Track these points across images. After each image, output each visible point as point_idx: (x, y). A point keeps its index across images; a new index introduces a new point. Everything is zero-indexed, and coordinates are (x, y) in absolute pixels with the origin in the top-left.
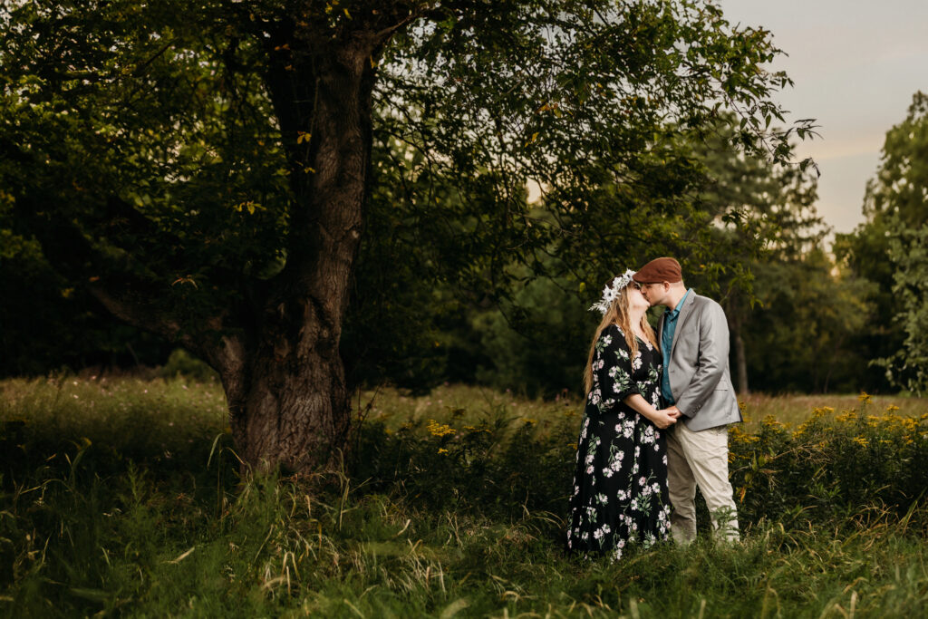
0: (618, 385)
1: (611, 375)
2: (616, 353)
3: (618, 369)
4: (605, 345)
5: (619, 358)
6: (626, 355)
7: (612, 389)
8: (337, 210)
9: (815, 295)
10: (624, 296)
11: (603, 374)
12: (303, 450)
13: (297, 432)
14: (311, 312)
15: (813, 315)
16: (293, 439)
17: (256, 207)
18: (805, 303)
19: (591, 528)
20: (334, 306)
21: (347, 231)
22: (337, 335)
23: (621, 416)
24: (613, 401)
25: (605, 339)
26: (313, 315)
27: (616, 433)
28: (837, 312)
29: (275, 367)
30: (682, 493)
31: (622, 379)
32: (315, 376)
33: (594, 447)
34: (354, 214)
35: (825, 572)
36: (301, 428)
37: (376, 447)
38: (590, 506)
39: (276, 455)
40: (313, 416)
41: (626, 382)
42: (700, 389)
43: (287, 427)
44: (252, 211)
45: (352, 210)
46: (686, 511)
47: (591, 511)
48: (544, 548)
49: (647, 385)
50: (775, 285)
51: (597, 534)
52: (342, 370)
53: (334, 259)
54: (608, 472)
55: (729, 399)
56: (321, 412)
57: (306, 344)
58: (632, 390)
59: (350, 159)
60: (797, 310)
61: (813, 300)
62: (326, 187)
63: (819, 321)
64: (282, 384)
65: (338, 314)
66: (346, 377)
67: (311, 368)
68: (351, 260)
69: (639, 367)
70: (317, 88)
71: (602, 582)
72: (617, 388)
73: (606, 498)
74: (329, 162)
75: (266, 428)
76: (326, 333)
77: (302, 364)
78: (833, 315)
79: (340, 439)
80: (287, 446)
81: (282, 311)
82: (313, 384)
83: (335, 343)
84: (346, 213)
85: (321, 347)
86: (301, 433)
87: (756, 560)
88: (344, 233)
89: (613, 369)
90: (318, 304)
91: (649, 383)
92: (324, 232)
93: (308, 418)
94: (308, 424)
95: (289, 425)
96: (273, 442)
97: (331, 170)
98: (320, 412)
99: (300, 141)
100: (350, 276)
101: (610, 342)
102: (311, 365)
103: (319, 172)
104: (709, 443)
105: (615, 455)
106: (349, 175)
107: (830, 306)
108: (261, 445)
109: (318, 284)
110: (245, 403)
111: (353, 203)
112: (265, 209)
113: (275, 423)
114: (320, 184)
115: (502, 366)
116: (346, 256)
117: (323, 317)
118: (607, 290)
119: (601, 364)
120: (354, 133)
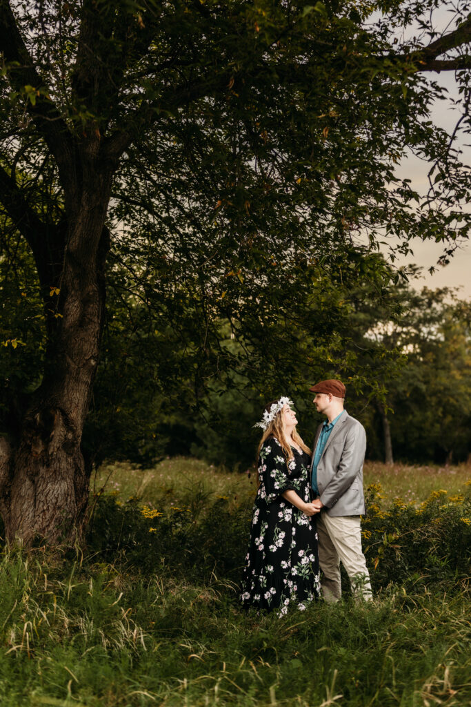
0: (278, 483)
1: (272, 476)
2: (275, 459)
3: (277, 471)
4: (267, 454)
5: (277, 463)
6: (282, 460)
7: (274, 487)
8: (79, 345)
9: (442, 388)
10: (279, 419)
11: (266, 474)
12: (53, 523)
13: (48, 509)
14: (59, 420)
15: (439, 403)
16: (45, 515)
17: (18, 343)
18: (434, 394)
19: (262, 591)
20: (77, 415)
21: (87, 360)
22: (78, 437)
23: (282, 506)
24: (274, 495)
25: (267, 449)
26: (61, 422)
27: (279, 519)
28: (457, 401)
29: (32, 461)
30: (329, 562)
31: (280, 478)
32: (62, 467)
33: (264, 530)
34: (92, 347)
35: (435, 629)
36: (51, 507)
37: (107, 521)
38: (261, 575)
39: (33, 526)
40: (60, 497)
41: (284, 481)
42: (338, 488)
43: (41, 506)
44: (15, 346)
45: (91, 344)
46: (333, 575)
47: (262, 578)
48: (228, 605)
49: (301, 481)
50: (411, 381)
51: (267, 596)
52: (83, 462)
53: (77, 380)
54: (273, 548)
55: (359, 496)
56: (67, 495)
57: (55, 444)
58: (288, 486)
59: (89, 307)
60: (428, 399)
61: (440, 391)
62: (72, 327)
63: (444, 407)
64: (37, 474)
65: (79, 421)
66: (85, 467)
67: (59, 461)
68: (89, 381)
69: (294, 468)
70: (65, 256)
71: (266, 640)
72: (277, 486)
73: (272, 568)
74: (73, 309)
75: (25, 506)
76: (70, 436)
77: (52, 459)
78: (455, 403)
79: (80, 516)
80: (41, 520)
81: (38, 419)
82: (60, 473)
83: (77, 443)
84: (86, 347)
85: (67, 446)
86: (51, 510)
87: (384, 618)
88: (85, 362)
89: (274, 471)
90: (65, 414)
91: (302, 479)
92: (69, 360)
93: (57, 498)
94: (56, 503)
95: (42, 504)
96: (30, 516)
97: (75, 315)
98: (65, 494)
99: (51, 294)
100: (89, 393)
101: (270, 451)
102: (59, 460)
103: (66, 316)
104: (345, 526)
105: (278, 534)
106: (89, 318)
107: (452, 396)
108: (21, 519)
109: (65, 399)
110: (10, 487)
111: (92, 339)
112: (25, 344)
113: (32, 502)
114: (67, 325)
115: (210, 445)
116: (86, 378)
117: (68, 424)
118: (266, 414)
119: (264, 468)
120: (92, 288)
